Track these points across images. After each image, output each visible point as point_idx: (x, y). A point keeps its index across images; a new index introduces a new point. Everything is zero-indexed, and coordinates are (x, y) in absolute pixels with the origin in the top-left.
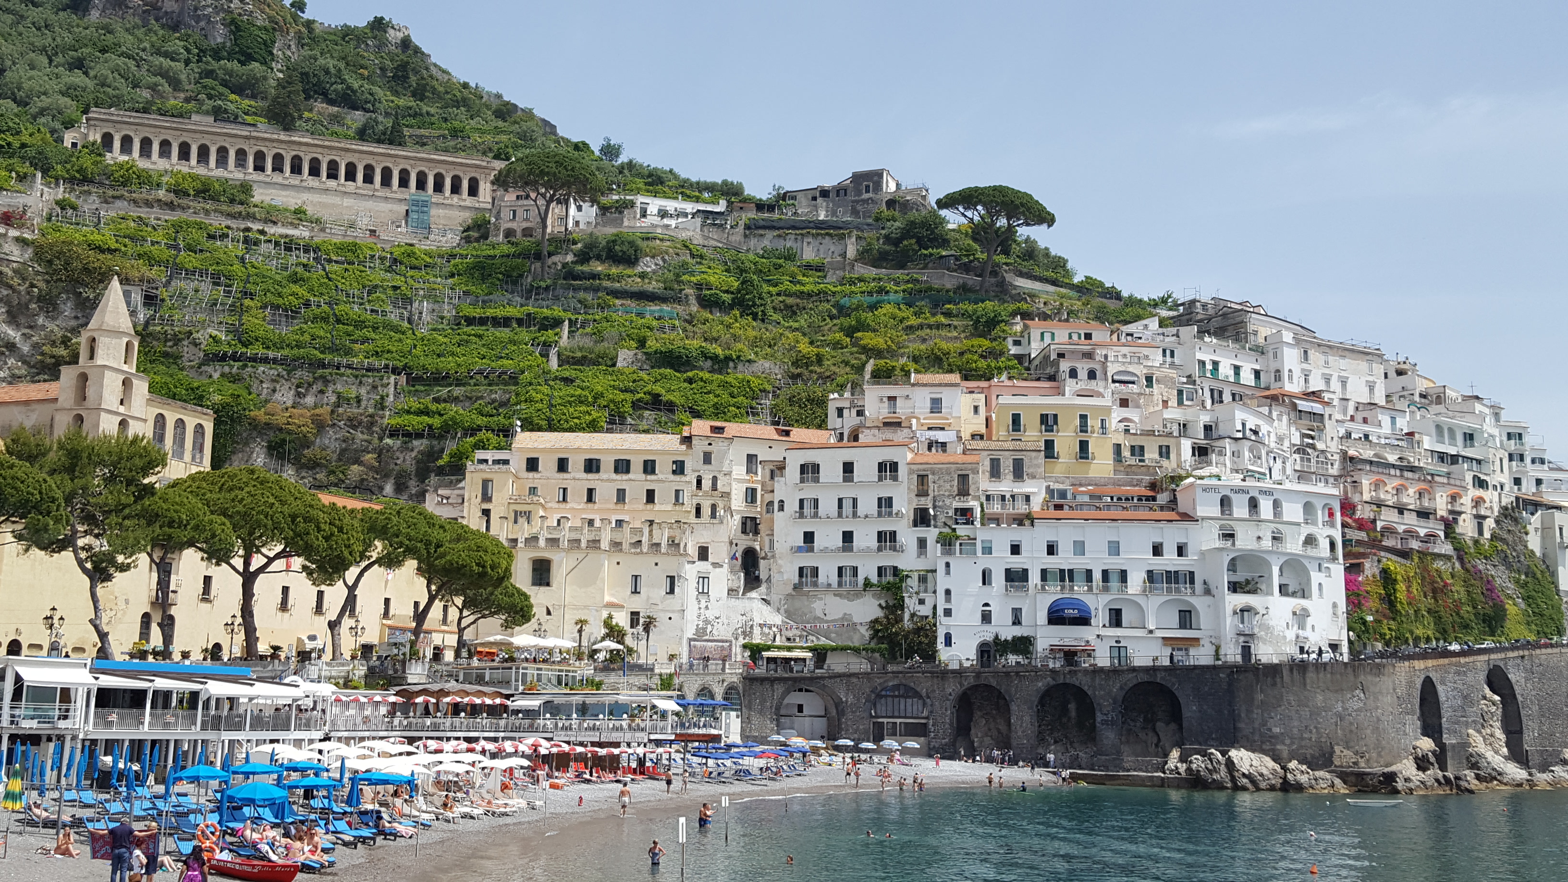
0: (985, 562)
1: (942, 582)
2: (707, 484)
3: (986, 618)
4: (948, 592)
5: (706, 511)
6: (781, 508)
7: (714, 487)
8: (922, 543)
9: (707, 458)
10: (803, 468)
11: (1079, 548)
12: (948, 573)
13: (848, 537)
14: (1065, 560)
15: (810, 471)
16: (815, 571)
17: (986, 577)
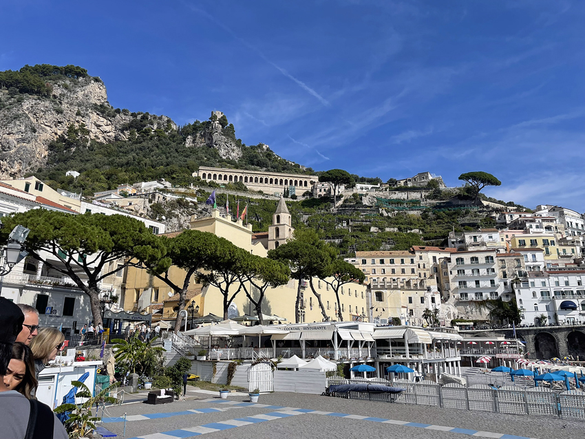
0: (532, 290)
1: (518, 297)
2: (422, 266)
3: (536, 309)
4: (521, 300)
5: (423, 275)
6: (451, 273)
7: (424, 267)
8: (505, 284)
9: (421, 258)
10: (458, 260)
11: (567, 283)
12: (520, 293)
13: (477, 282)
14: (563, 288)
15: (460, 260)
16: (466, 295)
17: (534, 294)
